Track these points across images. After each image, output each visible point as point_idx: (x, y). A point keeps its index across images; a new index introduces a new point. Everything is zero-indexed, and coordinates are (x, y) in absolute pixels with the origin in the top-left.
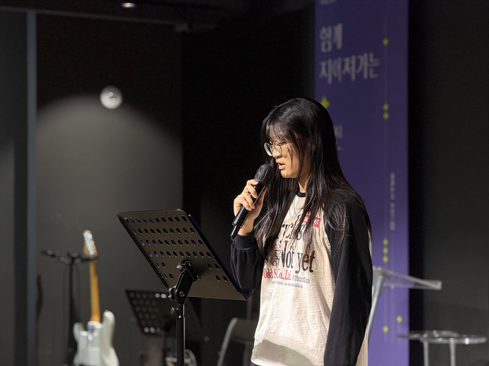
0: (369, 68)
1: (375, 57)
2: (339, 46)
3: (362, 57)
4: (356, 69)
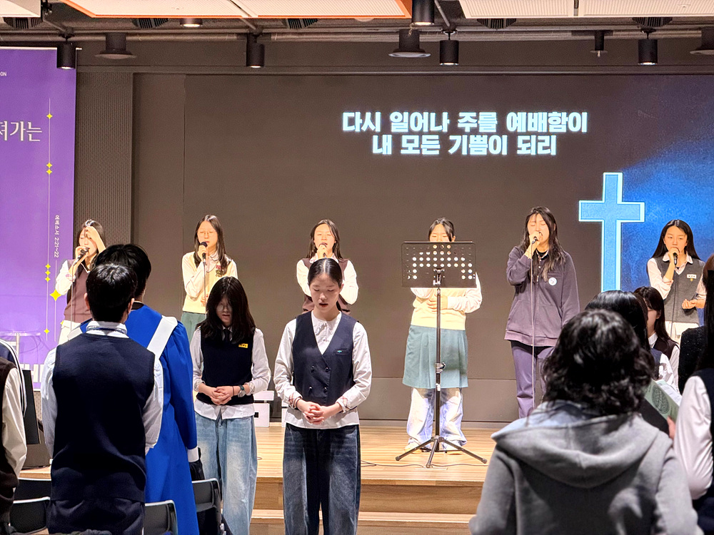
0: (26, 134)
1: (33, 126)
3: (17, 124)
4: (9, 132)
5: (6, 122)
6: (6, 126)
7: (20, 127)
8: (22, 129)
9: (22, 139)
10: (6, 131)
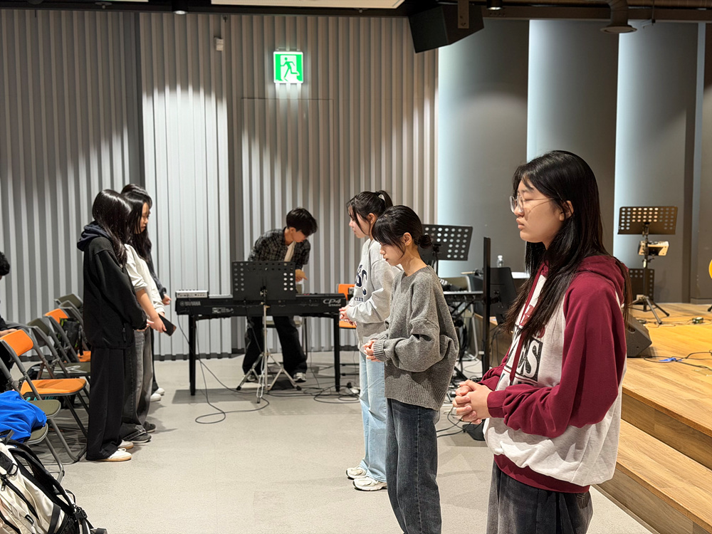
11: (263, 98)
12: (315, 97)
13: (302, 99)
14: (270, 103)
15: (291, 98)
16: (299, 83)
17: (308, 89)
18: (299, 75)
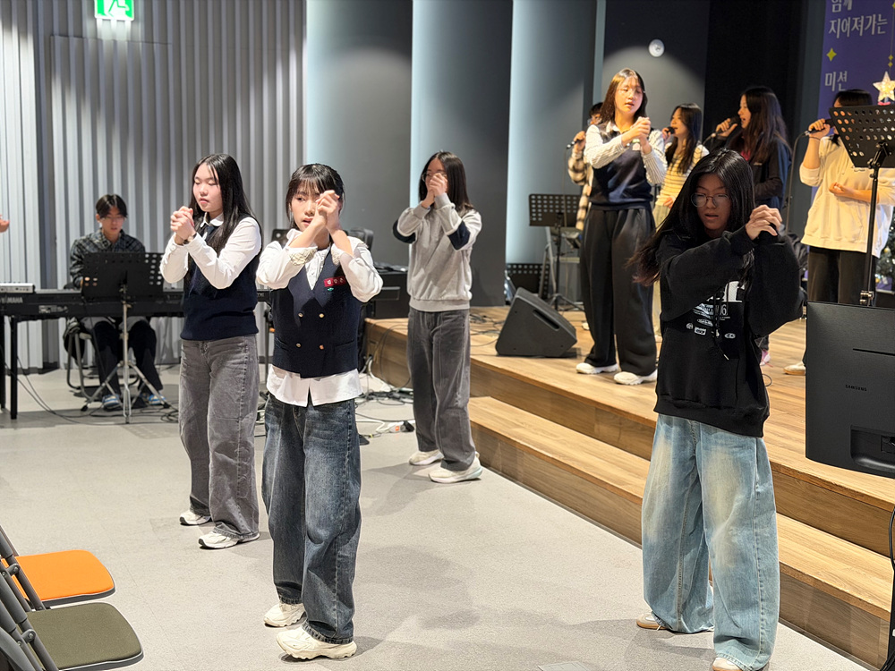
0: (876, 26)
1: (882, 18)
2: (850, 8)
3: (871, 17)
4: (864, 26)
5: (863, 17)
6: (862, 21)
7: (872, 19)
8: (874, 23)
9: (873, 33)
10: (862, 26)
11: (80, 36)
12: (149, 40)
13: (131, 42)
14: (90, 43)
15: (117, 39)
16: (129, 20)
17: (140, 28)
18: (128, 9)
